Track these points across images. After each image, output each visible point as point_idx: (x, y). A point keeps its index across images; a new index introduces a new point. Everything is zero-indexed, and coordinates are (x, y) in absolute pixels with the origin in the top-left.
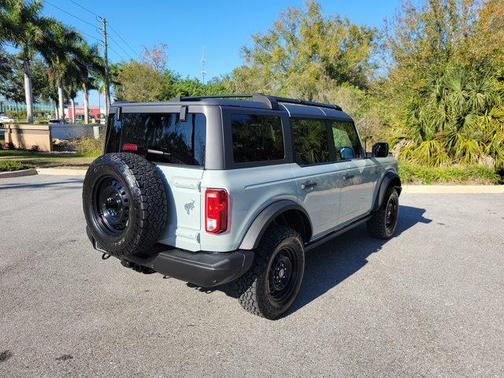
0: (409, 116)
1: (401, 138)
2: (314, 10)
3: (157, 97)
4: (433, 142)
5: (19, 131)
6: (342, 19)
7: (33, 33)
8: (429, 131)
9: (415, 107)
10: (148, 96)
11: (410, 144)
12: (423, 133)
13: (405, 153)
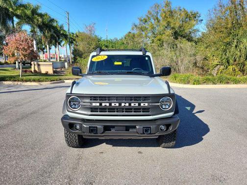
0: (222, 54)
1: (217, 65)
2: (168, 4)
3: (93, 48)
4: (234, 66)
5: (39, 65)
6: (182, 8)
7: (38, 20)
8: (231, 61)
9: (225, 51)
10: (90, 48)
11: (222, 67)
12: (228, 62)
13: (220, 71)
